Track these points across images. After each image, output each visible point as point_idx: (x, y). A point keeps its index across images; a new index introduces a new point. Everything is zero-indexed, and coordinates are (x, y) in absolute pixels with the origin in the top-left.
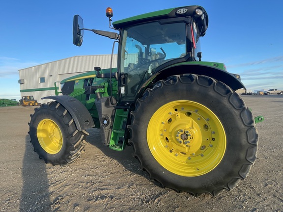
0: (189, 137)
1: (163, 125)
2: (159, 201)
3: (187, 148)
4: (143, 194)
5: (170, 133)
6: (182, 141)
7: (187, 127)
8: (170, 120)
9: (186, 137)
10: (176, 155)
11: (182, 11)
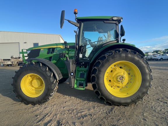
0: (124, 78)
1: (108, 74)
2: (115, 112)
3: (121, 84)
4: (104, 110)
5: (113, 77)
6: (120, 81)
7: (122, 74)
8: (112, 71)
9: (122, 79)
10: (114, 89)
11: (115, 19)
